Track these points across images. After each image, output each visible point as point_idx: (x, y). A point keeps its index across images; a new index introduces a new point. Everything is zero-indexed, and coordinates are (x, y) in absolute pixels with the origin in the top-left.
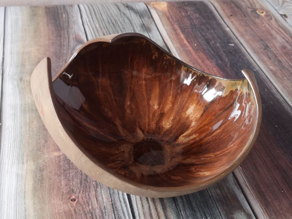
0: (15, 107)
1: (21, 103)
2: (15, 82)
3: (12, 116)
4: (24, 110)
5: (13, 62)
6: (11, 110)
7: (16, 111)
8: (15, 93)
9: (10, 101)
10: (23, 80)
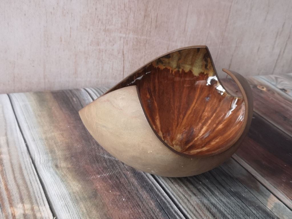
0: (64, 198)
1: (69, 192)
2: (52, 170)
3: (65, 208)
4: (75, 199)
5: (39, 149)
6: (61, 201)
7: (66, 201)
8: (56, 181)
9: (55, 190)
10: (59, 167)
